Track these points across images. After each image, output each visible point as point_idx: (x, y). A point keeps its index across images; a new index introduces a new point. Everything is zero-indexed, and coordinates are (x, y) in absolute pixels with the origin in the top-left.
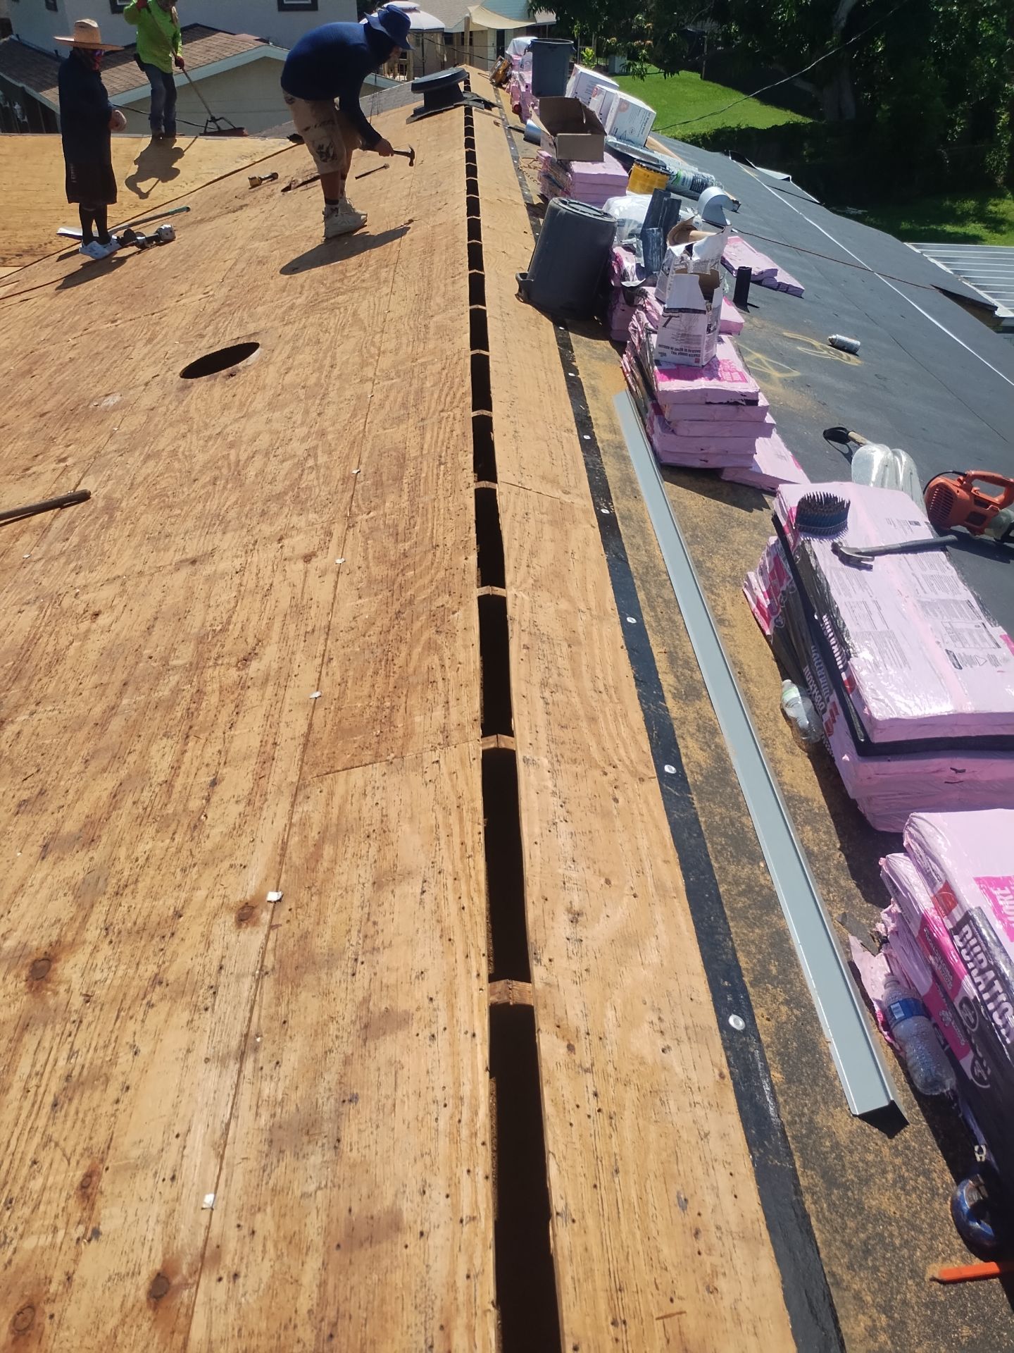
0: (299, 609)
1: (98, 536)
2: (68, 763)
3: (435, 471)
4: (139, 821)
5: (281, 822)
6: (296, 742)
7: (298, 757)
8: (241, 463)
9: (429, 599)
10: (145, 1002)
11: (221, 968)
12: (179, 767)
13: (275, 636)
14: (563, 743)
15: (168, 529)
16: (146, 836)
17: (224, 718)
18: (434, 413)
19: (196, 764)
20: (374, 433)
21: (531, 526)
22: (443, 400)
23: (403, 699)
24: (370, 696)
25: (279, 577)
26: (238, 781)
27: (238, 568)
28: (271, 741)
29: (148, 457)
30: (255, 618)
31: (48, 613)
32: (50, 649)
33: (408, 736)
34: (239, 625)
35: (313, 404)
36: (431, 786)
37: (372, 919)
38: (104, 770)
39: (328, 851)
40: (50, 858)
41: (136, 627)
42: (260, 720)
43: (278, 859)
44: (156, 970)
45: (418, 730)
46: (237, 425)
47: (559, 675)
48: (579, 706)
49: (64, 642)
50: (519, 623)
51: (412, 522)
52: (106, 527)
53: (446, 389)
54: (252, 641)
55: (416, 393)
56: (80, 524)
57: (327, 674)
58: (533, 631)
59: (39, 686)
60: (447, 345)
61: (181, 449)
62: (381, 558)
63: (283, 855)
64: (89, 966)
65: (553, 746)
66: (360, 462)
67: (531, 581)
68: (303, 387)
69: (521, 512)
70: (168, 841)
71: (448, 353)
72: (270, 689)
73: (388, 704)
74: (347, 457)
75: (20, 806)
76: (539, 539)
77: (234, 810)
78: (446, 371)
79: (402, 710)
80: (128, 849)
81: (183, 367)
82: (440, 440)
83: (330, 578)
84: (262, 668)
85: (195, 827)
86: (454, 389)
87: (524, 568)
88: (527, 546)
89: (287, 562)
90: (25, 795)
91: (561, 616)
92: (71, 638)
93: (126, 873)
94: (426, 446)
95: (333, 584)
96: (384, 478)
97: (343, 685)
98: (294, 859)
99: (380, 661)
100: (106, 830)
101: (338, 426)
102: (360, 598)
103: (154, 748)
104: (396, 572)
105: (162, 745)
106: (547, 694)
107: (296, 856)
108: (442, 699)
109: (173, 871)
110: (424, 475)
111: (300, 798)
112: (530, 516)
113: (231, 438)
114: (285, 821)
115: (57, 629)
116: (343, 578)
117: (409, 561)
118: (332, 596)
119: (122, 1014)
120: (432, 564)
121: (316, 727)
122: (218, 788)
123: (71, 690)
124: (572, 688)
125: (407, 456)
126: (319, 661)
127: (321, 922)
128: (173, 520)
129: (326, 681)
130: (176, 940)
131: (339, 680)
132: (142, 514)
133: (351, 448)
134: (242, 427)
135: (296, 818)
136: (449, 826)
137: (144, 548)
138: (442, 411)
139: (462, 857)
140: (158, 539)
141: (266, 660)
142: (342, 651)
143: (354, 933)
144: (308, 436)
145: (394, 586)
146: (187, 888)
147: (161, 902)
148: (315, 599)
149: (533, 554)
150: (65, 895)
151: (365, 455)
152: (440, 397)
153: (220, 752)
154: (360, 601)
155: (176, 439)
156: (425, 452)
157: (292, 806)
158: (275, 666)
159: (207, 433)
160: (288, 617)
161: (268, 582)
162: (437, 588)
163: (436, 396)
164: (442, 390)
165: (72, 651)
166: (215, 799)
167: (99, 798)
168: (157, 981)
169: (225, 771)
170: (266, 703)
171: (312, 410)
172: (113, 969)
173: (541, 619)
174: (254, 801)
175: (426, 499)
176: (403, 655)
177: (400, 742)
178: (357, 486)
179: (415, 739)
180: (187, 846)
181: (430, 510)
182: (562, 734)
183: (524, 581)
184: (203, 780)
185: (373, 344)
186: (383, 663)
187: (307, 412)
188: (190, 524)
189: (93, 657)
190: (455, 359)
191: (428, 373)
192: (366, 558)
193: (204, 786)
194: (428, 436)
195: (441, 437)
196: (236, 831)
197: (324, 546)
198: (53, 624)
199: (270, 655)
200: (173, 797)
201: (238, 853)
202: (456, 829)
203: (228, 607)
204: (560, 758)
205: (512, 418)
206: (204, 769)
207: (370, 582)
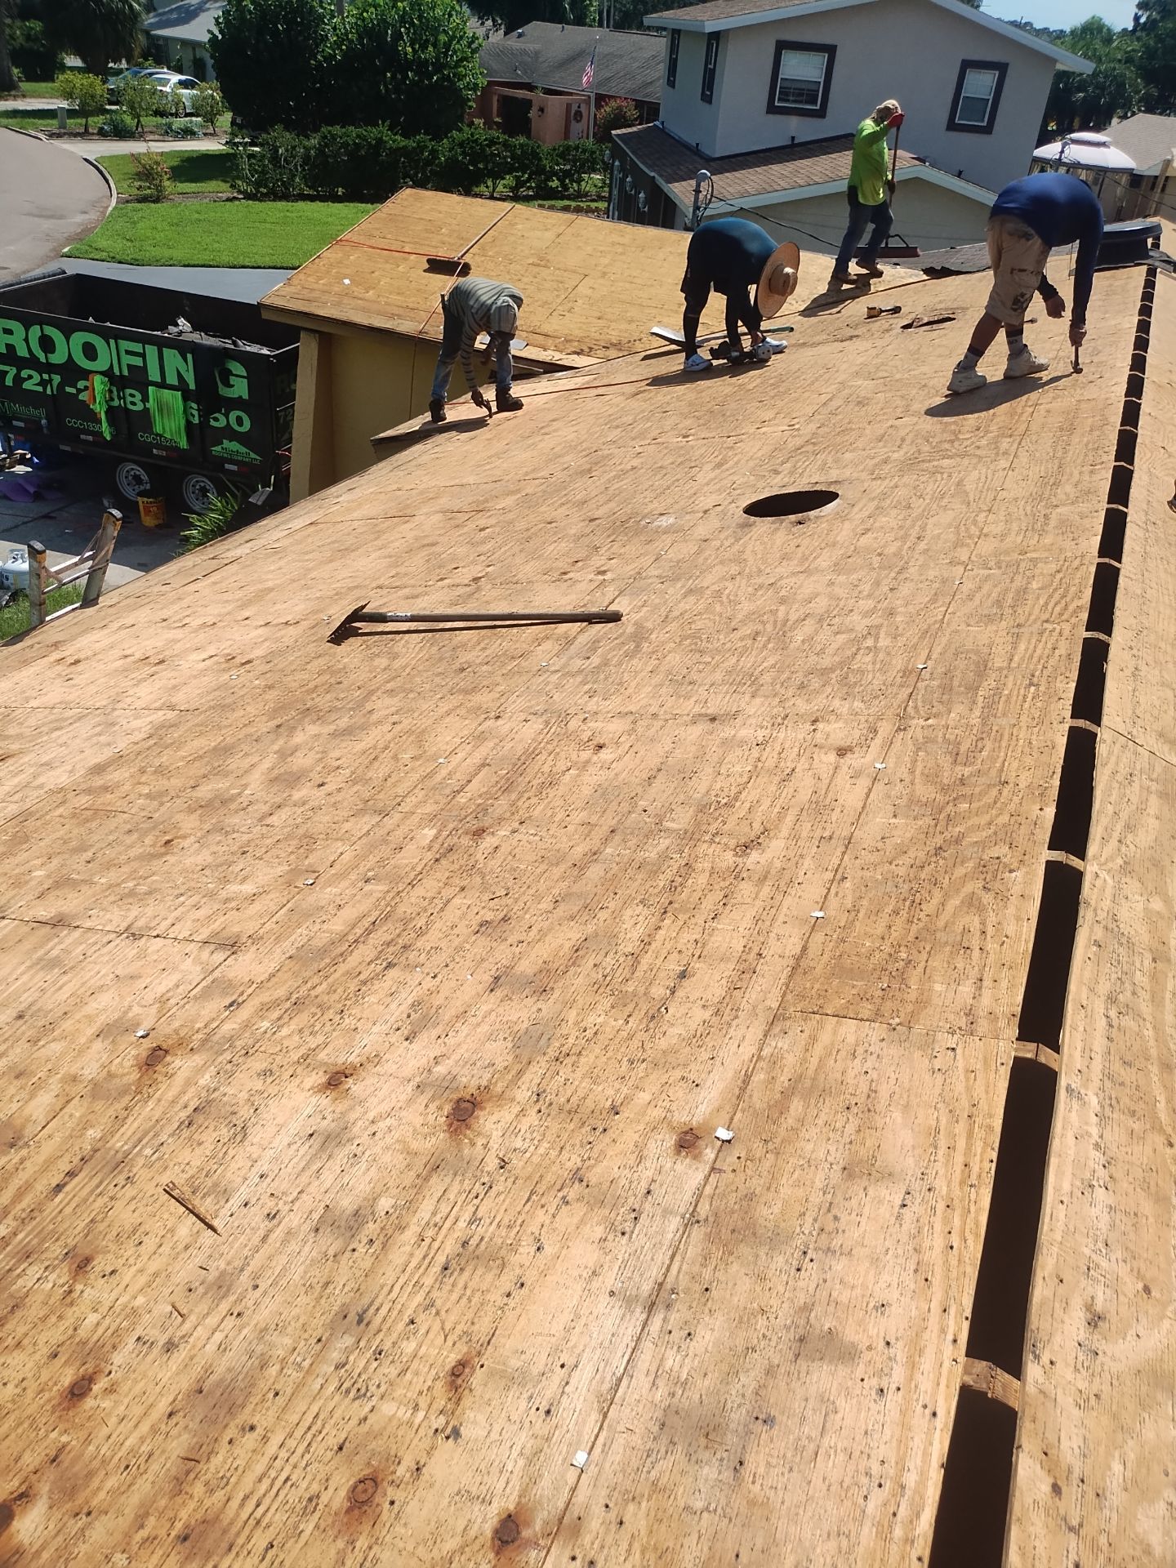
0: (819, 807)
1: (620, 664)
2: (538, 898)
3: (1022, 692)
4: (597, 987)
5: (748, 1050)
6: (785, 962)
7: (782, 981)
8: (790, 623)
9: (982, 845)
10: (560, 1195)
11: (648, 1192)
12: (650, 944)
13: (785, 832)
14: (1122, 1084)
15: (694, 676)
16: (599, 1006)
17: (708, 904)
18: (1035, 621)
19: (668, 946)
20: (954, 626)
21: (1135, 792)
22: (1050, 608)
23: (924, 956)
24: (883, 938)
25: (802, 765)
26: (710, 982)
27: (760, 739)
28: (756, 950)
29: (690, 591)
30: (766, 803)
31: (552, 730)
32: (546, 769)
33: (922, 1003)
34: (747, 805)
35: (887, 577)
36: (939, 1077)
37: (834, 1211)
38: (572, 918)
39: (796, 1106)
40: (499, 993)
41: (636, 773)
42: (747, 922)
43: (737, 1091)
44: (579, 1164)
45: (936, 1001)
46: (794, 580)
47: (1134, 993)
48: (1152, 1043)
49: (561, 765)
50: (1095, 910)
51: (980, 745)
52: (630, 655)
53: (1057, 596)
54: (757, 826)
55: (1018, 592)
56: (604, 645)
57: (837, 894)
58: (1110, 926)
59: (527, 805)
60: (1069, 544)
61: (727, 592)
62: (931, 778)
63: (743, 1089)
64: (512, 1128)
65: (1108, 1084)
66: (929, 657)
67: (1120, 861)
68: (880, 555)
69: (1123, 771)
70: (621, 1022)
71: (1069, 554)
72: (766, 890)
73: (904, 955)
74: (915, 647)
75: (481, 925)
76: (1141, 810)
77: (700, 1015)
78: (1061, 575)
79: (920, 969)
80: (578, 1014)
81: (749, 502)
82: (1036, 655)
83: (864, 783)
84: (763, 861)
85: (653, 1017)
86: (1068, 599)
87: (1114, 843)
88: (1124, 815)
89: (817, 750)
90: (489, 916)
91: (1150, 917)
92: (569, 764)
93: (571, 1041)
94: (1016, 658)
95: (866, 790)
96: (956, 683)
97: (853, 914)
98: (755, 1099)
99: (904, 900)
100: (560, 985)
101: (911, 608)
102: (895, 816)
103: (628, 912)
104: (947, 798)
105: (637, 912)
106: (1113, 1013)
107: (758, 1097)
108: (974, 974)
109: (619, 1058)
110: (1006, 692)
111: (776, 1030)
112: (1134, 778)
113: (783, 593)
114: (754, 1050)
115: (558, 750)
116: (879, 787)
117: (967, 790)
118: (861, 804)
119: (534, 1197)
120: (995, 803)
121: (811, 953)
122: (685, 983)
123: (556, 819)
124: (1149, 1018)
125: (990, 664)
126: (829, 875)
127: (772, 1189)
128: (701, 667)
129: (833, 902)
130: (607, 1139)
131: (849, 906)
132: (670, 652)
133: (922, 637)
134: (799, 583)
135: (766, 1052)
136: (953, 1136)
137: (664, 689)
138: (1047, 621)
139: (962, 1183)
140: (681, 683)
141: (768, 855)
142: (860, 873)
143: (809, 1219)
144: (873, 611)
145: (939, 816)
146: (630, 1084)
147: (600, 1088)
148: (840, 801)
149: (1129, 828)
150: (505, 1039)
151: (937, 650)
152: (1046, 604)
153: (696, 941)
154: (893, 821)
155: (723, 579)
156: (1013, 665)
157: (765, 1036)
158: (778, 864)
159: (759, 581)
160: (804, 813)
161: (791, 765)
162: (995, 833)
163: (1042, 602)
164: (1051, 596)
165: (567, 777)
166: (680, 993)
167: (561, 946)
168: (578, 1177)
169: (697, 965)
170: (759, 903)
171: (885, 582)
172: (536, 1142)
173: (1124, 914)
174: (724, 1011)
175: (1004, 722)
176: (935, 901)
177: (910, 1008)
178: (919, 684)
179: (929, 1010)
180: (641, 1036)
181: (1006, 737)
182: (1122, 1072)
183: (1111, 859)
184: (672, 967)
185: (975, 523)
186: (908, 903)
187: (877, 583)
188: (718, 676)
189: (587, 791)
190: (1077, 563)
191: (1037, 572)
192: (912, 771)
193: (672, 974)
194: (1022, 647)
195: (1039, 652)
196: (697, 1039)
197: (865, 744)
198: (555, 743)
199: (775, 849)
200: (636, 974)
201: (693, 1067)
202: (961, 1144)
203: (739, 780)
204: (1114, 1102)
205: (1135, 651)
206: (675, 954)
207: (911, 801)
